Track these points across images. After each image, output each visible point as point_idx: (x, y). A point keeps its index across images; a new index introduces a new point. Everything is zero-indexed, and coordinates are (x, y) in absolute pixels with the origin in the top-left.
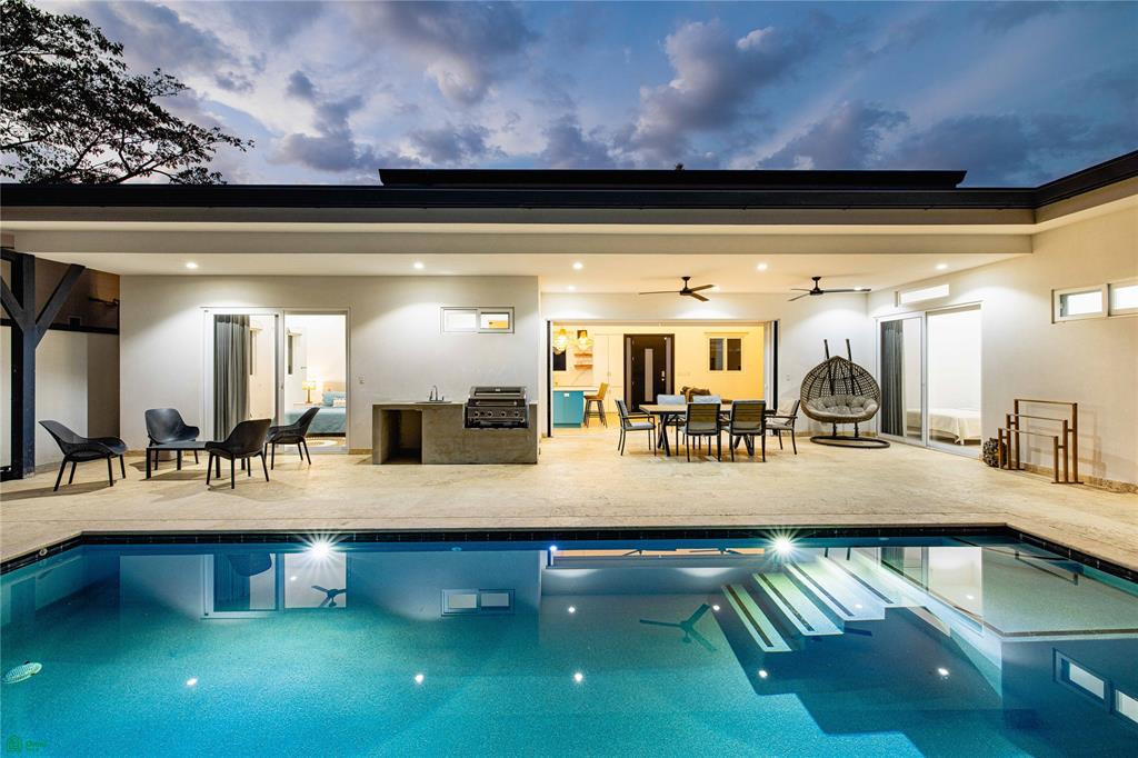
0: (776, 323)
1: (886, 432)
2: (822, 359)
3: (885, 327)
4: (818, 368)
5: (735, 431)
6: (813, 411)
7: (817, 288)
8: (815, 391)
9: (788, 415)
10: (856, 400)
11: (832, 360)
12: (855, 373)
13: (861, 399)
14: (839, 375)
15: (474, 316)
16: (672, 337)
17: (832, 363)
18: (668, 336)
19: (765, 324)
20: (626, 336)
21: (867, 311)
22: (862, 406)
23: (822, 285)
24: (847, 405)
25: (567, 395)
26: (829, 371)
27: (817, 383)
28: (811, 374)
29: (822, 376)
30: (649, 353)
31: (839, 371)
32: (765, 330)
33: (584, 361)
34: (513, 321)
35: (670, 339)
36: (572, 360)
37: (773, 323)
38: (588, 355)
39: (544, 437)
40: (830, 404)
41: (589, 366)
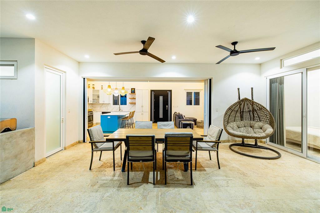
0: (210, 80)
1: (273, 142)
2: (236, 100)
3: (272, 82)
4: (234, 105)
6: (231, 131)
7: (235, 49)
8: (232, 118)
9: (214, 140)
10: (257, 124)
11: (243, 100)
12: (256, 108)
13: (261, 124)
14: (246, 109)
17: (242, 102)
19: (205, 81)
20: (151, 91)
21: (260, 74)
22: (261, 129)
23: (238, 48)
24: (251, 127)
25: (109, 117)
26: (240, 107)
27: (233, 114)
28: (230, 109)
29: (236, 109)
30: (161, 98)
31: (246, 107)
32: (205, 84)
33: (133, 101)
34: (16, 70)
35: (170, 92)
36: (128, 101)
37: (209, 80)
38: (135, 99)
39: (79, 142)
40: (241, 126)
41: (135, 104)
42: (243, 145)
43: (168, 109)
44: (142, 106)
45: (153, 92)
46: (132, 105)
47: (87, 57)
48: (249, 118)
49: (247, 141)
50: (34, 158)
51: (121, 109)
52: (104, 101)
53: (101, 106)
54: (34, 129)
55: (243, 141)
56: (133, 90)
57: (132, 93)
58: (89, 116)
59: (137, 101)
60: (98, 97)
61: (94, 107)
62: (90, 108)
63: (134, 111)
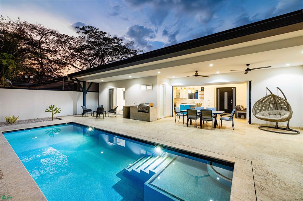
5: (203, 119)
11: (273, 95)
15: (145, 86)
16: (235, 88)
18: (233, 88)
19: (247, 82)
20: (217, 89)
23: (249, 67)
25: (185, 106)
30: (226, 94)
32: (247, 85)
33: (202, 96)
34: (152, 87)
35: (234, 88)
36: (199, 96)
37: (249, 82)
38: (203, 95)
39: (170, 116)
40: (272, 114)
41: (203, 98)
42: (277, 127)
43: (232, 103)
44: (209, 100)
45: (219, 89)
46: (202, 99)
47: (174, 77)
48: (280, 109)
49: (280, 124)
50: (157, 117)
51: (194, 102)
52: (183, 97)
53: (181, 101)
54: (157, 107)
55: (277, 124)
56: (203, 88)
57: (201, 90)
58: (174, 105)
59: (205, 96)
60: (179, 94)
61: (177, 100)
62: (175, 101)
63: (202, 103)
